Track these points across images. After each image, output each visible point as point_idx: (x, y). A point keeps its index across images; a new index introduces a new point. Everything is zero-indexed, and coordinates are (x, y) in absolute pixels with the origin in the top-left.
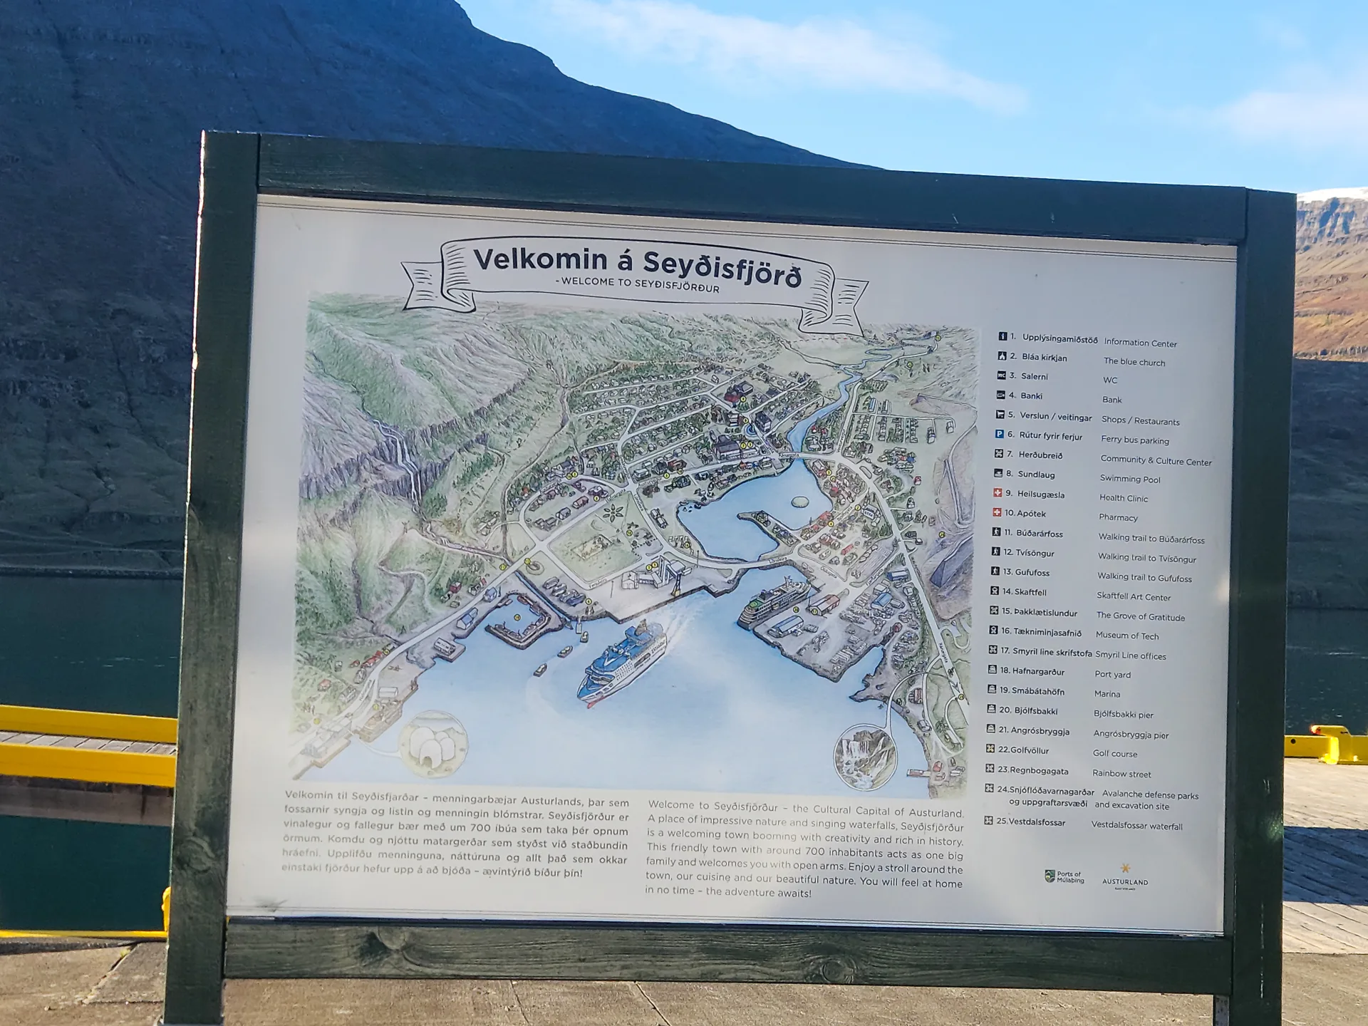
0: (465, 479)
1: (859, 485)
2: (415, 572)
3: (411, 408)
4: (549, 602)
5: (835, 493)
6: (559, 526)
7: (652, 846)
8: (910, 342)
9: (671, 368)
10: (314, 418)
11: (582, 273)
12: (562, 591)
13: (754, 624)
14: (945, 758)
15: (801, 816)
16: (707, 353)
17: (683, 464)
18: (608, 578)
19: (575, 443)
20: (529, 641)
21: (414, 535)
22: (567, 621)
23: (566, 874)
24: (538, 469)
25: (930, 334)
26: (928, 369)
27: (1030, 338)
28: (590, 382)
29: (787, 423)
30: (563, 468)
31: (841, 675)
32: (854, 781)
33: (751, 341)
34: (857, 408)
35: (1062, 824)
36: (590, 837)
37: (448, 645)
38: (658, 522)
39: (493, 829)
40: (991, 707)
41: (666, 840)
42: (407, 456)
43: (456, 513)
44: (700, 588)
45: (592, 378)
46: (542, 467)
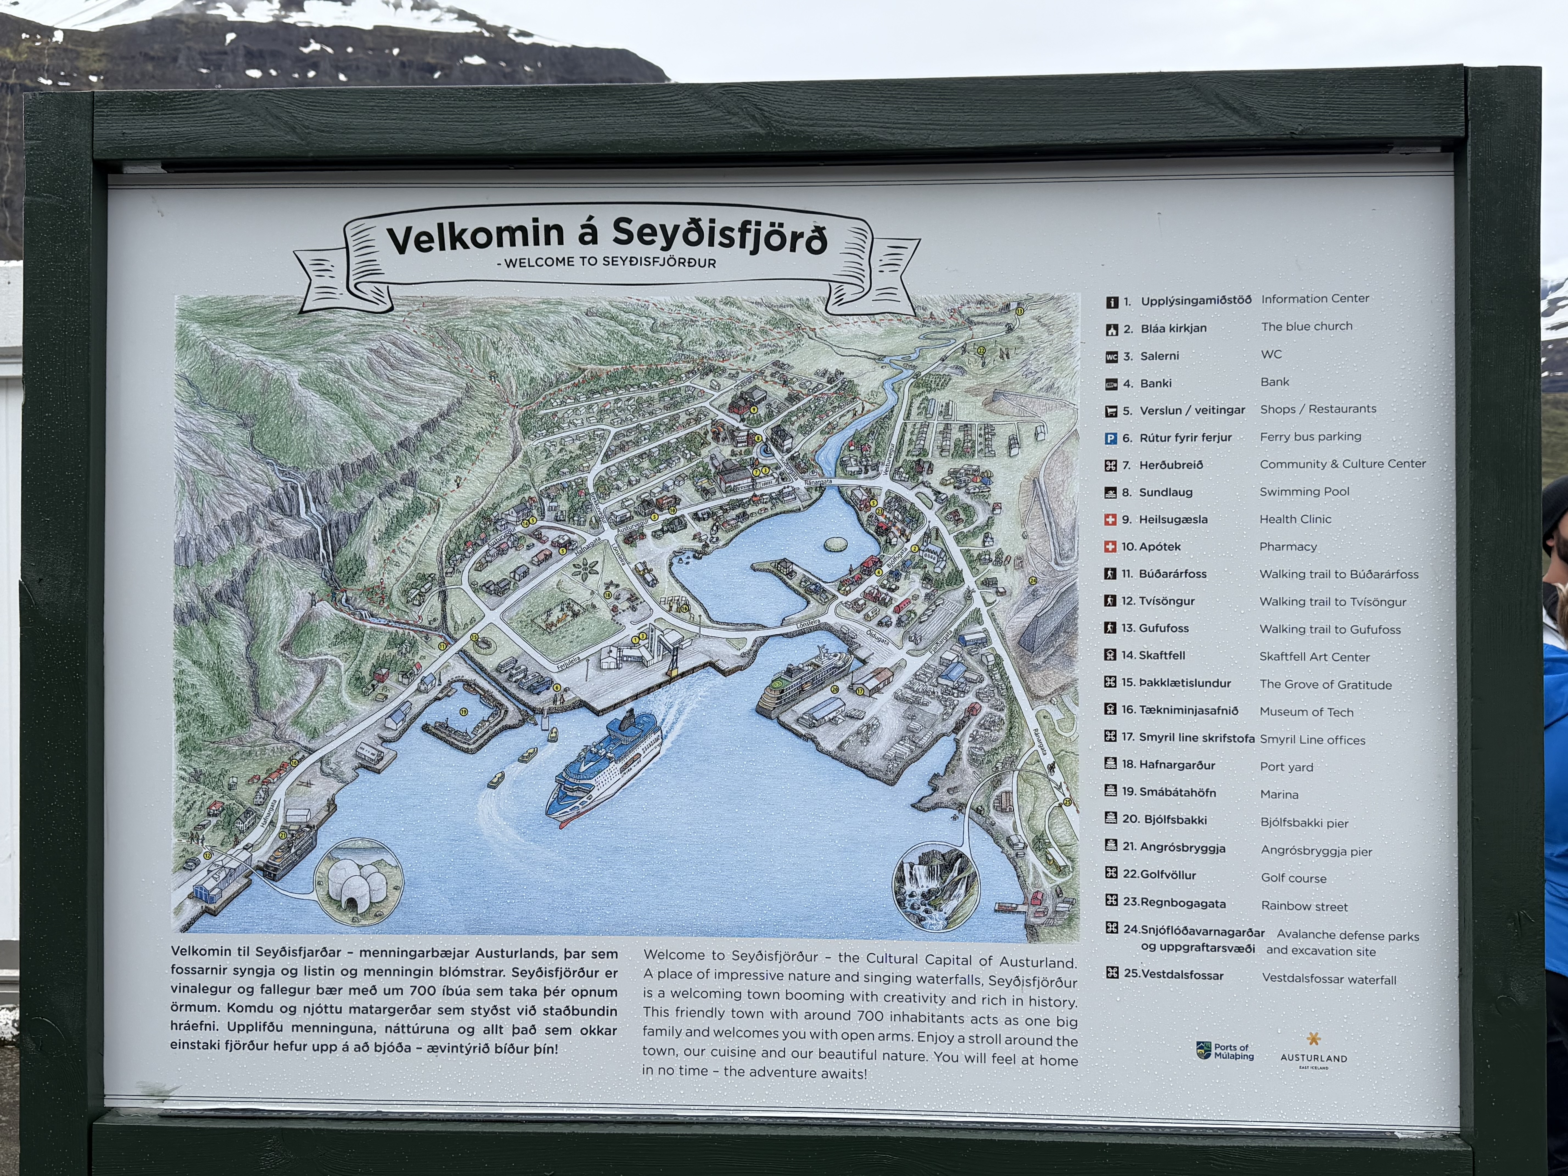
0: (389, 533)
1: (914, 518)
2: (329, 657)
3: (315, 443)
4: (506, 690)
5: (882, 531)
6: (514, 590)
7: (650, 1010)
8: (981, 319)
9: (656, 373)
10: (190, 461)
11: (532, 252)
12: (522, 675)
13: (777, 711)
14: (1047, 887)
15: (849, 968)
16: (703, 350)
17: (677, 500)
18: (582, 656)
19: (532, 480)
20: (481, 741)
21: (325, 608)
22: (529, 714)
23: (538, 1050)
24: (484, 516)
25: (1008, 306)
26: (1007, 355)
27: (1151, 302)
28: (548, 398)
29: (814, 440)
30: (518, 513)
31: (899, 775)
32: (921, 920)
33: (763, 331)
34: (909, 414)
35: (1219, 977)
36: (566, 1000)
37: (374, 751)
38: (645, 579)
39: (439, 991)
40: (1111, 816)
41: (669, 1003)
42: (312, 505)
43: (378, 579)
44: (704, 666)
45: (551, 391)
46: (489, 512)
